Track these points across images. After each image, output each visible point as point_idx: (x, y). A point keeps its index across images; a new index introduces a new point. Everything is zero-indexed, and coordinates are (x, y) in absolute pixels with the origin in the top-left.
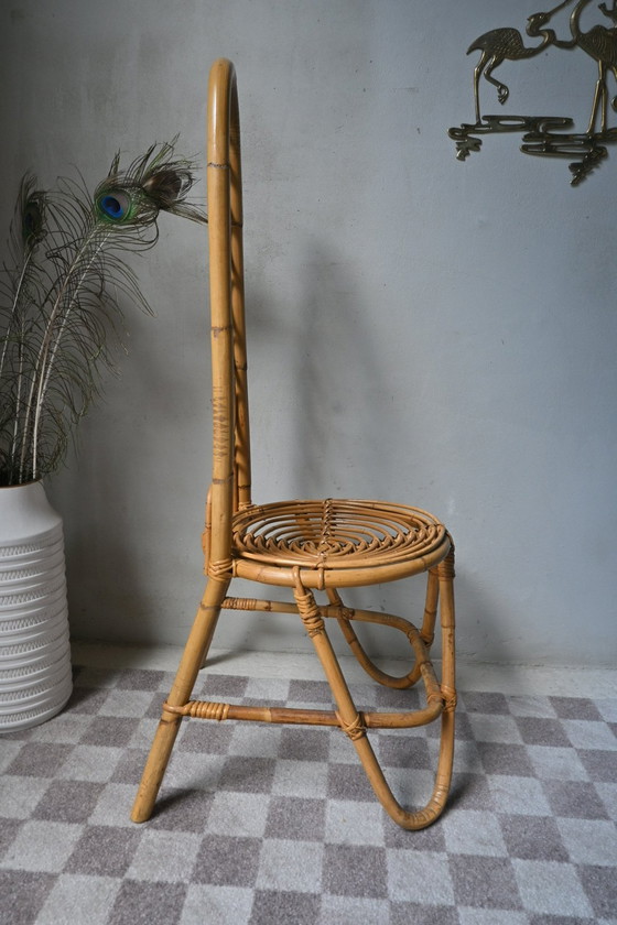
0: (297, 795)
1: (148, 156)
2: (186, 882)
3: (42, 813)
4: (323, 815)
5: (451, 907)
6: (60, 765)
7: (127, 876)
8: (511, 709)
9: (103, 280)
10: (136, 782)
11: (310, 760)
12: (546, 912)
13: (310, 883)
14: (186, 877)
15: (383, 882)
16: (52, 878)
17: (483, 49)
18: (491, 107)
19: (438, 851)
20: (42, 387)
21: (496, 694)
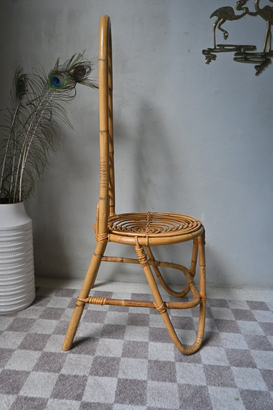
0: (135, 340)
1: (72, 59)
2: (87, 375)
3: (23, 347)
4: (147, 348)
5: (205, 386)
6: (30, 327)
7: (61, 372)
8: (229, 306)
9: (51, 113)
10: (64, 334)
11: (141, 326)
12: (247, 389)
13: (142, 376)
14: (87, 373)
15: (174, 376)
16: (28, 373)
17: (217, 16)
18: (221, 41)
19: (198, 363)
20: (24, 161)
21: (223, 300)
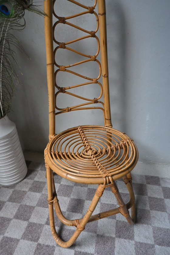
2: (55, 246)
6: (23, 199)
8: (161, 184)
13: (91, 250)
15: (113, 251)
19: (132, 240)
